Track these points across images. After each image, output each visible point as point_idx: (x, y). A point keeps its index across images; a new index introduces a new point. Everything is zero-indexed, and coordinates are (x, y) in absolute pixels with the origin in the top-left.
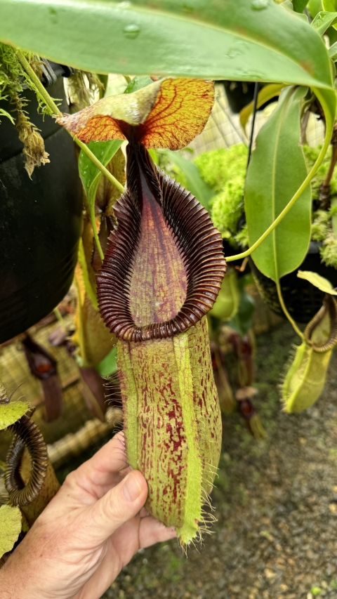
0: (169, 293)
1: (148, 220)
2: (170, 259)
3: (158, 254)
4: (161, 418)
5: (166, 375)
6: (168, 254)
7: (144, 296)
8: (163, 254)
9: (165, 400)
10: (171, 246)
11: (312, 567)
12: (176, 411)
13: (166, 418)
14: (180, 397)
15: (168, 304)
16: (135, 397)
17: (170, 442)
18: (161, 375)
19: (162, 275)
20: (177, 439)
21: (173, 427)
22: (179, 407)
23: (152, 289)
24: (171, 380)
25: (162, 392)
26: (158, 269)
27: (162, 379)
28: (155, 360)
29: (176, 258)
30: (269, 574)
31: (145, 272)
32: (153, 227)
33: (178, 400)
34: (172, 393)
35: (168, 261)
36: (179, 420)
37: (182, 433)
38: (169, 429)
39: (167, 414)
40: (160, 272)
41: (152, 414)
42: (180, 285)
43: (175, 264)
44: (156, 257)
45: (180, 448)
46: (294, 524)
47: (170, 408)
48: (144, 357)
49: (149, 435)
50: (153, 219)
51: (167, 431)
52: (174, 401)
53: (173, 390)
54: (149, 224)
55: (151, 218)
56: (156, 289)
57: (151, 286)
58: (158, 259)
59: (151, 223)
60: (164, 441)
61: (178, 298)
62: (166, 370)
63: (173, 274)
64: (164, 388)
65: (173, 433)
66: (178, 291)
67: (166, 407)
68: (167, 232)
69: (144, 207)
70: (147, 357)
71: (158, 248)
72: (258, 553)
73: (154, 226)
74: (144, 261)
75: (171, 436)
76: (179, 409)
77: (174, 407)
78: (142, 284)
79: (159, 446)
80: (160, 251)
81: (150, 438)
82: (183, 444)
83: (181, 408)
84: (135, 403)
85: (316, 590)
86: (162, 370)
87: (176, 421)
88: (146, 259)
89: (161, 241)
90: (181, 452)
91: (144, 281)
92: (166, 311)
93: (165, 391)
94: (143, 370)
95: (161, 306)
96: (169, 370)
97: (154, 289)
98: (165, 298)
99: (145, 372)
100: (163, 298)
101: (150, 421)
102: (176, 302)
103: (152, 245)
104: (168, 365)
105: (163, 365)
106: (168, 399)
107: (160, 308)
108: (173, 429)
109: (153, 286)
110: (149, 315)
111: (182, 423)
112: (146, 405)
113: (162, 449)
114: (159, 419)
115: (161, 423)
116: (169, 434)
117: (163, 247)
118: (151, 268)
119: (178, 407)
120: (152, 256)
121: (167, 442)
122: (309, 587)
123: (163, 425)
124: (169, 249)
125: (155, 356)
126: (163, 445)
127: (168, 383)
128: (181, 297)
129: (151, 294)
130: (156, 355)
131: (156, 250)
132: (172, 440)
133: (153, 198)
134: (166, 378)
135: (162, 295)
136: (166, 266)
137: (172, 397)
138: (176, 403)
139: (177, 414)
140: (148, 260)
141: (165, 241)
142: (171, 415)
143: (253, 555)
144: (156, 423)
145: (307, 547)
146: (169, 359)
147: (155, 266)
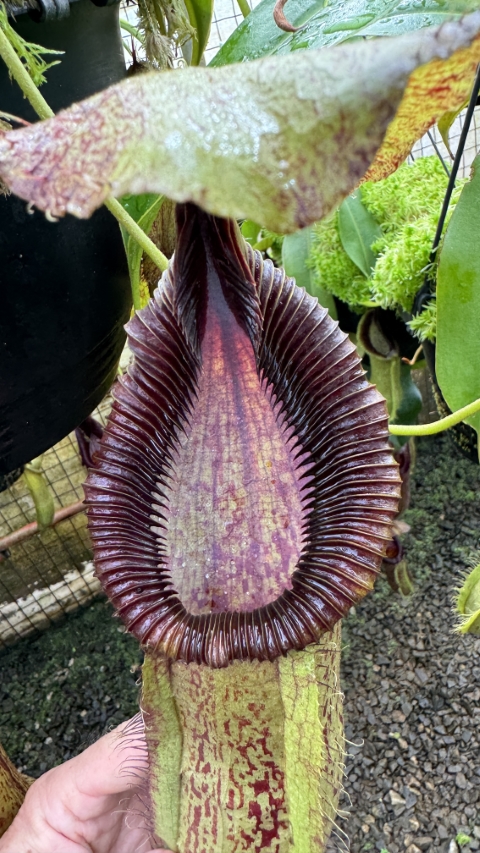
0: (248, 503)
1: (211, 359)
2: (254, 436)
3: (228, 424)
4: (236, 791)
5: (256, 723)
6: (252, 425)
7: (192, 511)
8: (241, 427)
9: (249, 763)
10: (258, 411)
11: (462, 801)
12: (271, 779)
13: (249, 792)
14: (283, 757)
15: (245, 524)
16: (178, 740)
17: (255, 832)
18: (244, 723)
19: (235, 466)
20: (268, 826)
21: (263, 808)
22: (279, 772)
23: (210, 497)
24: (266, 733)
25: (243, 751)
26: (226, 456)
27: (246, 731)
28: (232, 695)
29: (270, 436)
30: (395, 799)
31: (197, 463)
32: (221, 373)
33: (278, 762)
34: (266, 752)
35: (250, 439)
36: (277, 796)
37: (281, 817)
38: (255, 810)
39: (250, 785)
40: (230, 461)
41: (216, 779)
42: (273, 488)
43: (266, 445)
44: (223, 431)
45: (274, 841)
46: (441, 729)
47: (258, 776)
48: (204, 685)
49: (208, 814)
50: (223, 357)
51: (250, 816)
52: (270, 764)
53: (268, 747)
54: (213, 366)
55: (219, 354)
56: (218, 494)
57: (208, 490)
58: (228, 436)
59: (219, 365)
60: (242, 832)
61: (268, 514)
62: (257, 715)
63: (261, 465)
64: (250, 745)
65: (263, 818)
66: (269, 500)
67: (250, 773)
68: (253, 381)
69: (207, 335)
70: (212, 687)
71: (229, 414)
72: (383, 763)
73: (225, 370)
74: (196, 442)
75: (259, 822)
76: (278, 776)
77: (266, 774)
78: (190, 489)
79: (231, 838)
80: (234, 419)
81: (210, 819)
82: (281, 832)
83: (283, 775)
84: (177, 753)
85: (463, 838)
86: (249, 715)
87: (271, 798)
88: (201, 438)
89: (237, 398)
90: (278, 847)
91: (193, 481)
92: (239, 538)
93: (250, 750)
94: (201, 706)
95: (230, 528)
96: (263, 715)
97: (215, 497)
98: (239, 513)
99: (204, 712)
100: (234, 512)
101: (210, 791)
102: (263, 521)
103: (214, 409)
104: (263, 707)
105: (251, 707)
106: (255, 761)
107: (226, 533)
108: (264, 813)
109: (214, 490)
110: (200, 549)
111: (283, 800)
112: (202, 758)
113: (237, 842)
114: (232, 793)
115: (237, 801)
116: (254, 820)
117: (240, 411)
118: (210, 454)
119: (276, 772)
120: (216, 427)
121: (249, 833)
122: (452, 831)
123: (241, 806)
124: (254, 415)
125: (232, 689)
126: (238, 837)
127: (261, 737)
128: (274, 512)
129: (209, 505)
130: (235, 686)
131: (224, 417)
132: (258, 828)
133: (231, 318)
134: (255, 729)
135: (233, 506)
136: (245, 448)
137: (266, 758)
138: (273, 767)
139: (273, 784)
140: (205, 437)
141: (246, 400)
142: (260, 787)
143: (374, 765)
144: (225, 799)
145: (458, 768)
146: (265, 695)
147: (220, 451)
